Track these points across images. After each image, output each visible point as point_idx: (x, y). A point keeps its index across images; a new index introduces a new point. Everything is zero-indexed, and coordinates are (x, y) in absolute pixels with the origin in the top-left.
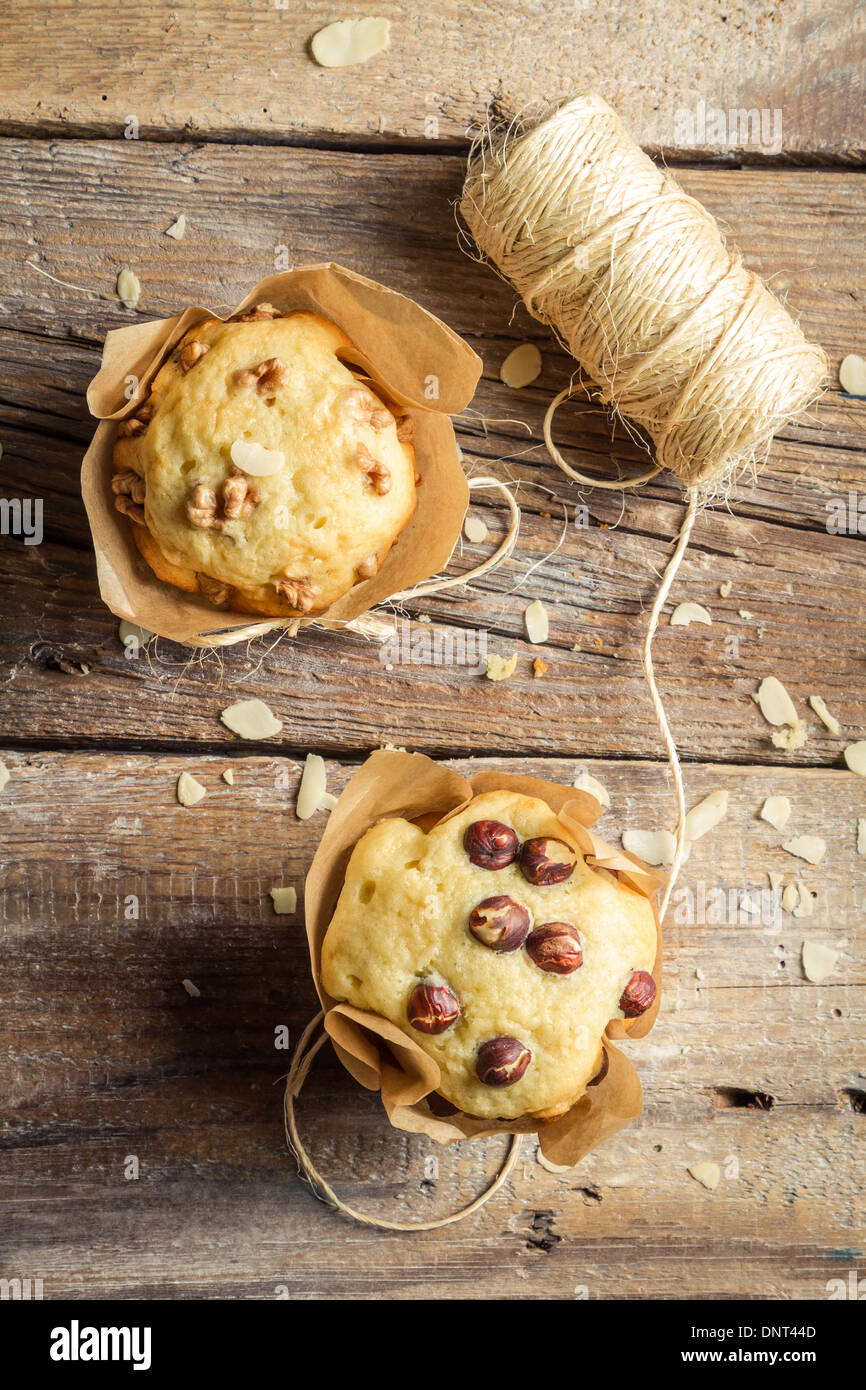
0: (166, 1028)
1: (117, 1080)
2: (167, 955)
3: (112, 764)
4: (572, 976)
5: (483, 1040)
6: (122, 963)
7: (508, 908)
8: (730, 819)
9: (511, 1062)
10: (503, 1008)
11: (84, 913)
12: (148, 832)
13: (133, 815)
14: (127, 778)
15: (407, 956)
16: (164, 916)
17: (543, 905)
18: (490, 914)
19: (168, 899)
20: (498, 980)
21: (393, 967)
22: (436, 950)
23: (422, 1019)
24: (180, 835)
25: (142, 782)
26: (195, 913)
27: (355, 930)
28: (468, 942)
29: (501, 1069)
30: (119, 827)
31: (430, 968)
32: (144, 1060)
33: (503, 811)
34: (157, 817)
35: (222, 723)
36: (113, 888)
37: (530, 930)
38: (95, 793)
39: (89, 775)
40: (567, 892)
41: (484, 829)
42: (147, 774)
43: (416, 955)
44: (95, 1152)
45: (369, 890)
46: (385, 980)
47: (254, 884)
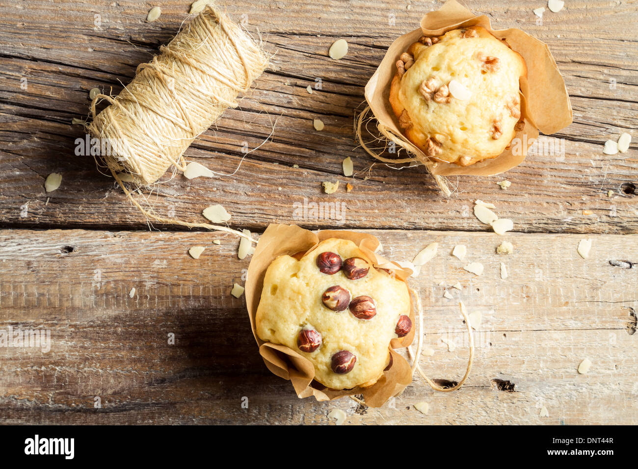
0: (179, 356)
1: (157, 380)
2: (179, 322)
3: (153, 236)
4: (372, 320)
5: (334, 353)
6: (159, 327)
7: (339, 291)
8: (439, 256)
9: (347, 362)
10: (342, 337)
11: (141, 304)
12: (170, 266)
13: (163, 259)
14: (160, 242)
15: (295, 317)
16: (178, 305)
17: (355, 289)
18: (331, 294)
19: (180, 297)
20: (338, 324)
21: (289, 323)
22: (308, 313)
23: (304, 346)
24: (184, 268)
25: (167, 243)
26: (192, 303)
27: (270, 308)
28: (322, 308)
29: (342, 366)
30: (157, 264)
31: (306, 322)
32: (170, 371)
33: (333, 247)
34: (174, 259)
35: (203, 216)
36: (154, 292)
37: (351, 300)
38: (145, 249)
39: (143, 241)
40: (366, 282)
41: (326, 256)
42: (169, 240)
43: (299, 317)
44: (148, 414)
45: (275, 289)
46: (286, 329)
47: (219, 289)
